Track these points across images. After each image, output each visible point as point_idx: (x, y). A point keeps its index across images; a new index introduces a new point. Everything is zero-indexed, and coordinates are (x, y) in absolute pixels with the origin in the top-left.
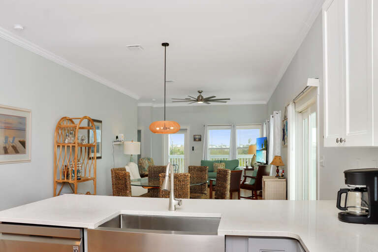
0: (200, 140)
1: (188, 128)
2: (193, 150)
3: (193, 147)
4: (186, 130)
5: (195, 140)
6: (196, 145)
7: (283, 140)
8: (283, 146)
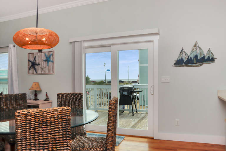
7: (29, 69)
8: (29, 74)
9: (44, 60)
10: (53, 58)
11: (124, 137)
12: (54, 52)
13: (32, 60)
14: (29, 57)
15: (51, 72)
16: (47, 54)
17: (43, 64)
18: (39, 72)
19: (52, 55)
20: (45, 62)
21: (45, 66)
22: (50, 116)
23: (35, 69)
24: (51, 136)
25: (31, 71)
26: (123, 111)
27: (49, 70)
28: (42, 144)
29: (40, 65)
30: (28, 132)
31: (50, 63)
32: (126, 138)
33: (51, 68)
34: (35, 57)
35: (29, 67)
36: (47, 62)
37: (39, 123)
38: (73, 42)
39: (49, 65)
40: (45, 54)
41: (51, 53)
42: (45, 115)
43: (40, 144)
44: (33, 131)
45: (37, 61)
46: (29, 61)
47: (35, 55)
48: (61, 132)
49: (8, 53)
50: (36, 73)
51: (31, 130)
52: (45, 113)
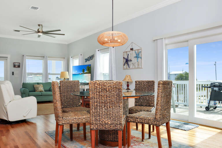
0: (19, 66)
1: (9, 56)
2: (13, 74)
3: (13, 72)
4: (7, 57)
5: (14, 66)
6: (16, 70)
7: (124, 65)
8: (124, 69)
9: (135, 57)
10: (141, 55)
11: (198, 125)
12: (142, 50)
13: (126, 57)
14: (124, 55)
15: (140, 67)
16: (137, 51)
17: (134, 60)
18: (131, 66)
19: (141, 52)
20: (135, 59)
21: (135, 62)
22: (108, 85)
23: (128, 65)
24: (109, 98)
25: (125, 66)
26: (216, 108)
27: (138, 65)
28: (104, 103)
29: (131, 61)
30: (95, 94)
31: (139, 59)
32: (200, 127)
33: (140, 63)
34: (128, 55)
35: (124, 63)
36: (137, 58)
37: (102, 89)
38: (156, 40)
39: (138, 61)
40: (135, 52)
41: (140, 50)
42: (105, 84)
43: (102, 102)
44: (99, 94)
45: (129, 58)
46: (124, 58)
47: (128, 53)
48: (115, 97)
49: (109, 53)
50: (129, 68)
51: (98, 93)
52: (105, 83)
